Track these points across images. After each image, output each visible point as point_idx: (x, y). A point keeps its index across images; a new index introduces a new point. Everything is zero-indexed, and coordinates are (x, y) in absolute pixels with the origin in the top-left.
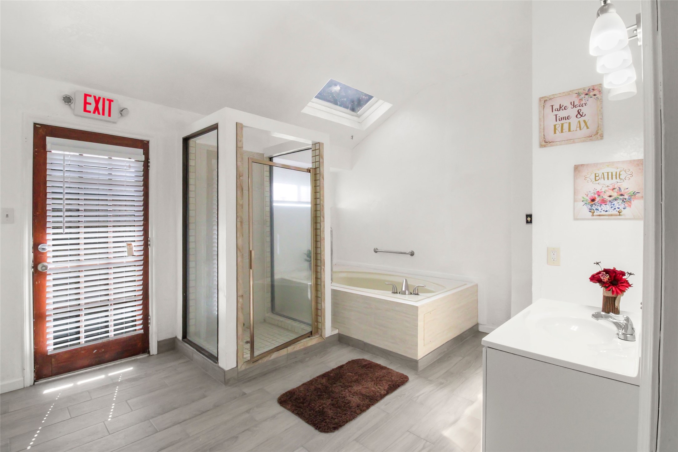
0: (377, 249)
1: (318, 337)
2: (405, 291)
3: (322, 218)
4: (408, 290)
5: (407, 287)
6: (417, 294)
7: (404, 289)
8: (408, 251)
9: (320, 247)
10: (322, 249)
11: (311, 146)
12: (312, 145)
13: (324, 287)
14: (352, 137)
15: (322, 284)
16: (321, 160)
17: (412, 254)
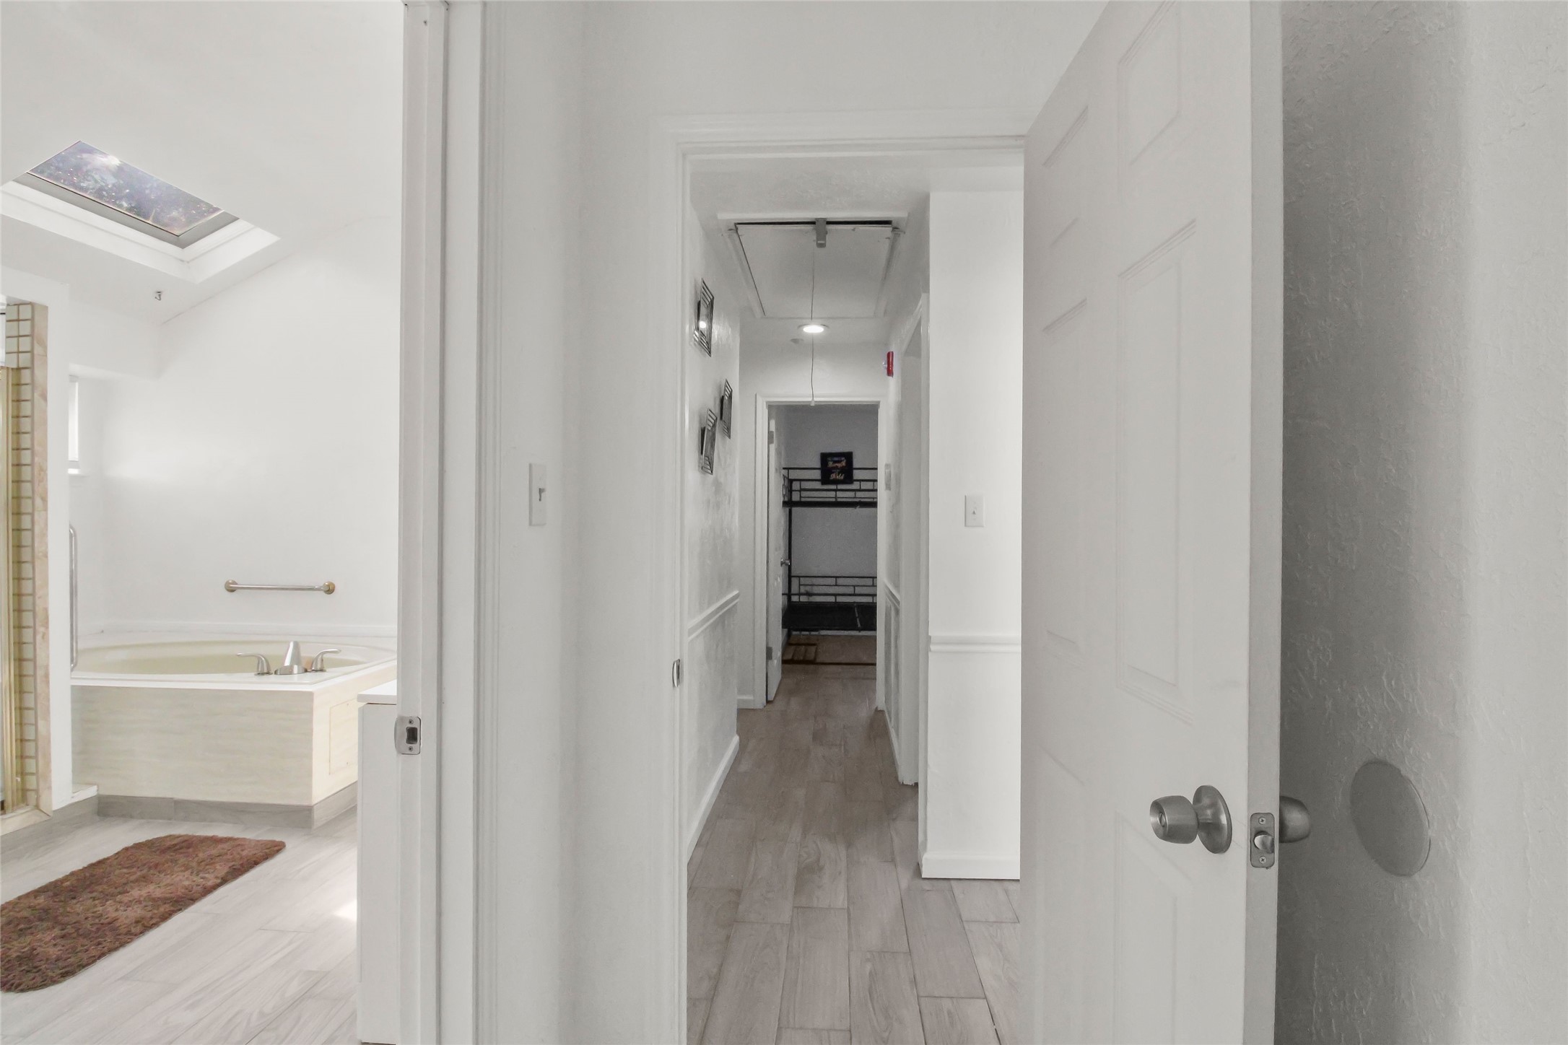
0: (236, 584)
1: (22, 814)
2: (291, 667)
3: (38, 502)
4: (298, 663)
5: (297, 658)
6: (322, 670)
7: (287, 663)
8: (322, 581)
9: (31, 576)
10: (38, 582)
11: (4, 307)
12: (8, 305)
13: (47, 683)
14: (160, 295)
15: (40, 673)
16: (38, 350)
17: (330, 590)
